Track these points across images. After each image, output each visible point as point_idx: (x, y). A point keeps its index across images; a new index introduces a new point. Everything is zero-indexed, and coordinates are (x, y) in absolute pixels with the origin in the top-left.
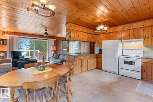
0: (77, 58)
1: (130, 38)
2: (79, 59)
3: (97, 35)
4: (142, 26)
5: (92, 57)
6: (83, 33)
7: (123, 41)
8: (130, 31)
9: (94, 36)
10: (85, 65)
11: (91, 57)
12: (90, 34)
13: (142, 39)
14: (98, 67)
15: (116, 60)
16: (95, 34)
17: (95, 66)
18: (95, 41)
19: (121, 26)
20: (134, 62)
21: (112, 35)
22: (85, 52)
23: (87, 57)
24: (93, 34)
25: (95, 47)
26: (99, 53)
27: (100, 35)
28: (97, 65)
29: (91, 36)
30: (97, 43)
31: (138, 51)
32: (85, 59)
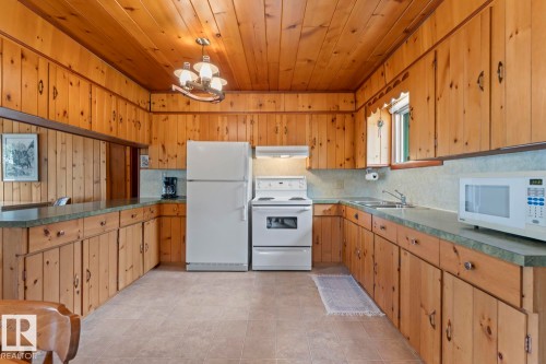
0: (53, 234)
1: (278, 139)
2: (61, 241)
3: (155, 113)
4: (307, 109)
5: (140, 216)
6: (84, 84)
7: (257, 148)
8: (278, 117)
9: (143, 117)
10: (102, 269)
11: (134, 220)
12: (121, 102)
13: (307, 148)
14: (164, 258)
15: (242, 217)
16: (145, 110)
17: (151, 259)
18: (146, 143)
19: (252, 95)
20: (295, 219)
21: (221, 122)
22: (78, 194)
23: (113, 224)
24: (139, 106)
25: (141, 171)
26: (165, 197)
27: (172, 117)
28: (160, 253)
29: (127, 112)
30: (155, 150)
31: (296, 185)
32: (104, 232)
